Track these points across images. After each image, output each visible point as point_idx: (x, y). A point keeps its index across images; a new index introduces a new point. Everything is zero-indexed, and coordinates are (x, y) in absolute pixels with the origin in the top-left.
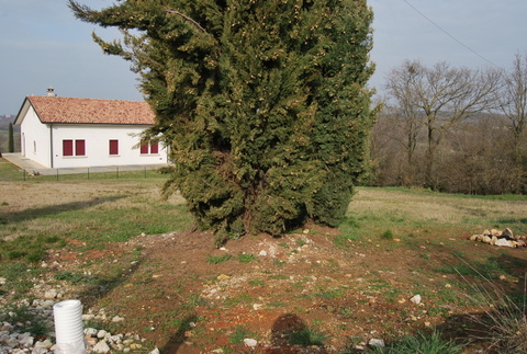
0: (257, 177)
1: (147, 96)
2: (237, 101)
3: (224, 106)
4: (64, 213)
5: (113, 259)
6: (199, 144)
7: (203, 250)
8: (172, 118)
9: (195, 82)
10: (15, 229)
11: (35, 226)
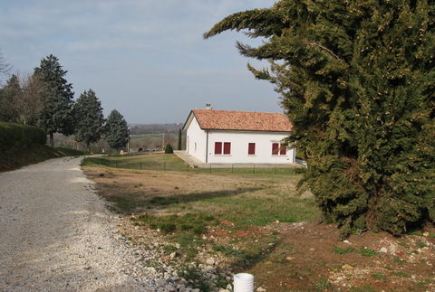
0: (381, 181)
1: (287, 111)
2: (365, 115)
3: (353, 119)
4: (217, 199)
5: (255, 239)
6: (329, 150)
7: (329, 241)
8: (307, 129)
9: (329, 99)
10: (184, 208)
11: (198, 206)
